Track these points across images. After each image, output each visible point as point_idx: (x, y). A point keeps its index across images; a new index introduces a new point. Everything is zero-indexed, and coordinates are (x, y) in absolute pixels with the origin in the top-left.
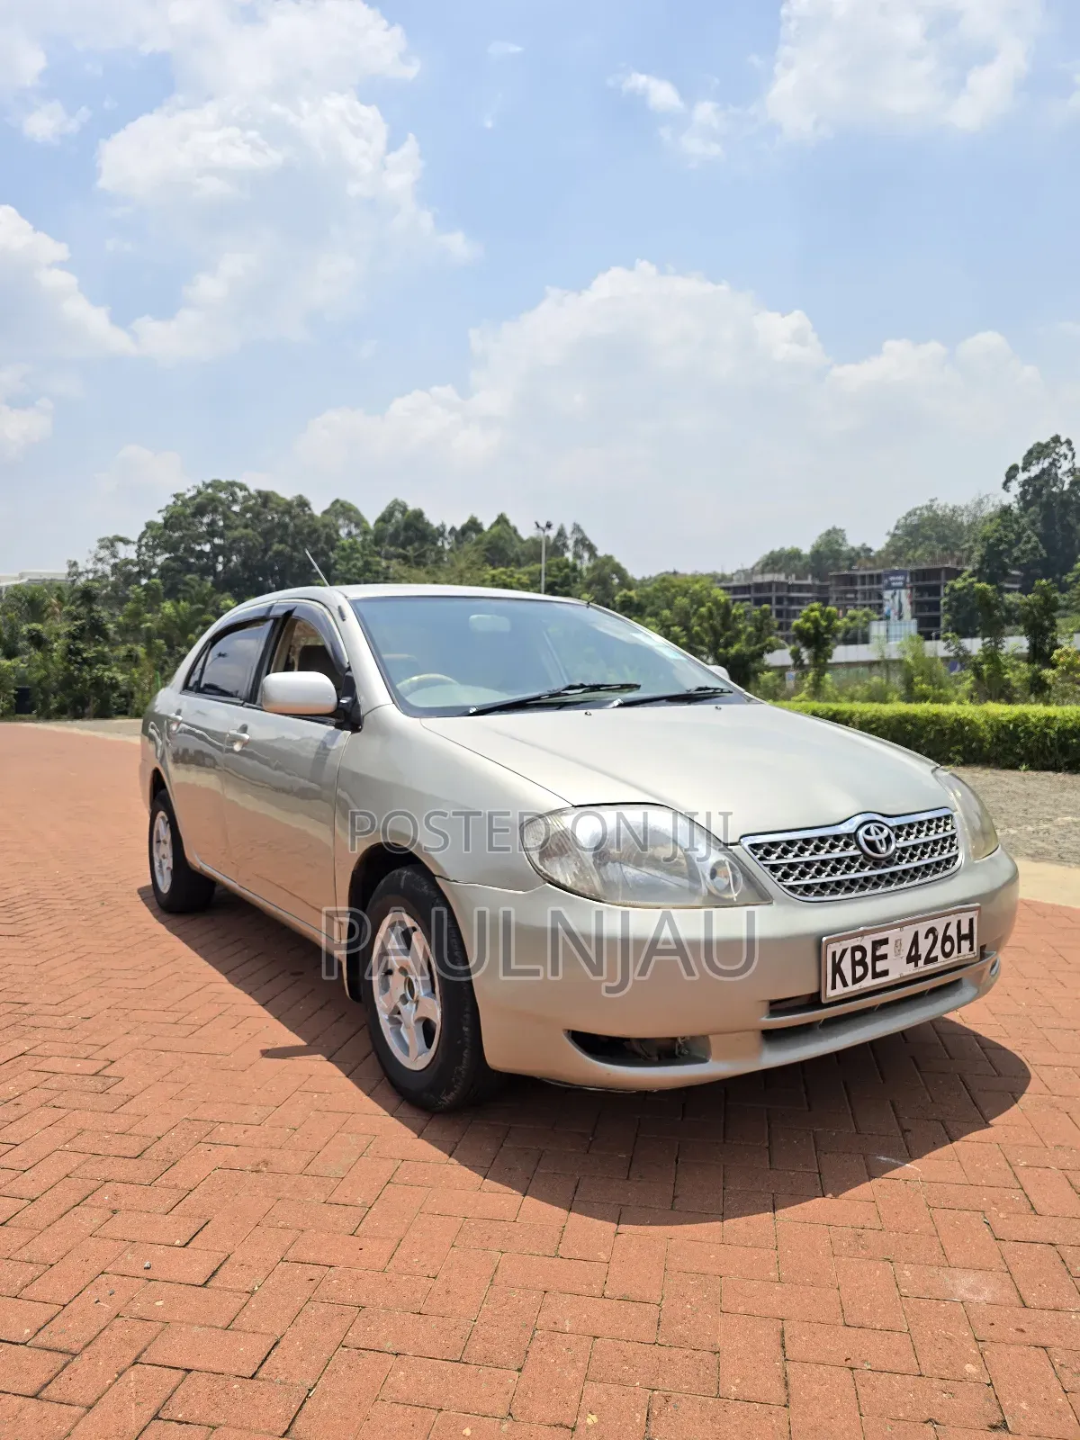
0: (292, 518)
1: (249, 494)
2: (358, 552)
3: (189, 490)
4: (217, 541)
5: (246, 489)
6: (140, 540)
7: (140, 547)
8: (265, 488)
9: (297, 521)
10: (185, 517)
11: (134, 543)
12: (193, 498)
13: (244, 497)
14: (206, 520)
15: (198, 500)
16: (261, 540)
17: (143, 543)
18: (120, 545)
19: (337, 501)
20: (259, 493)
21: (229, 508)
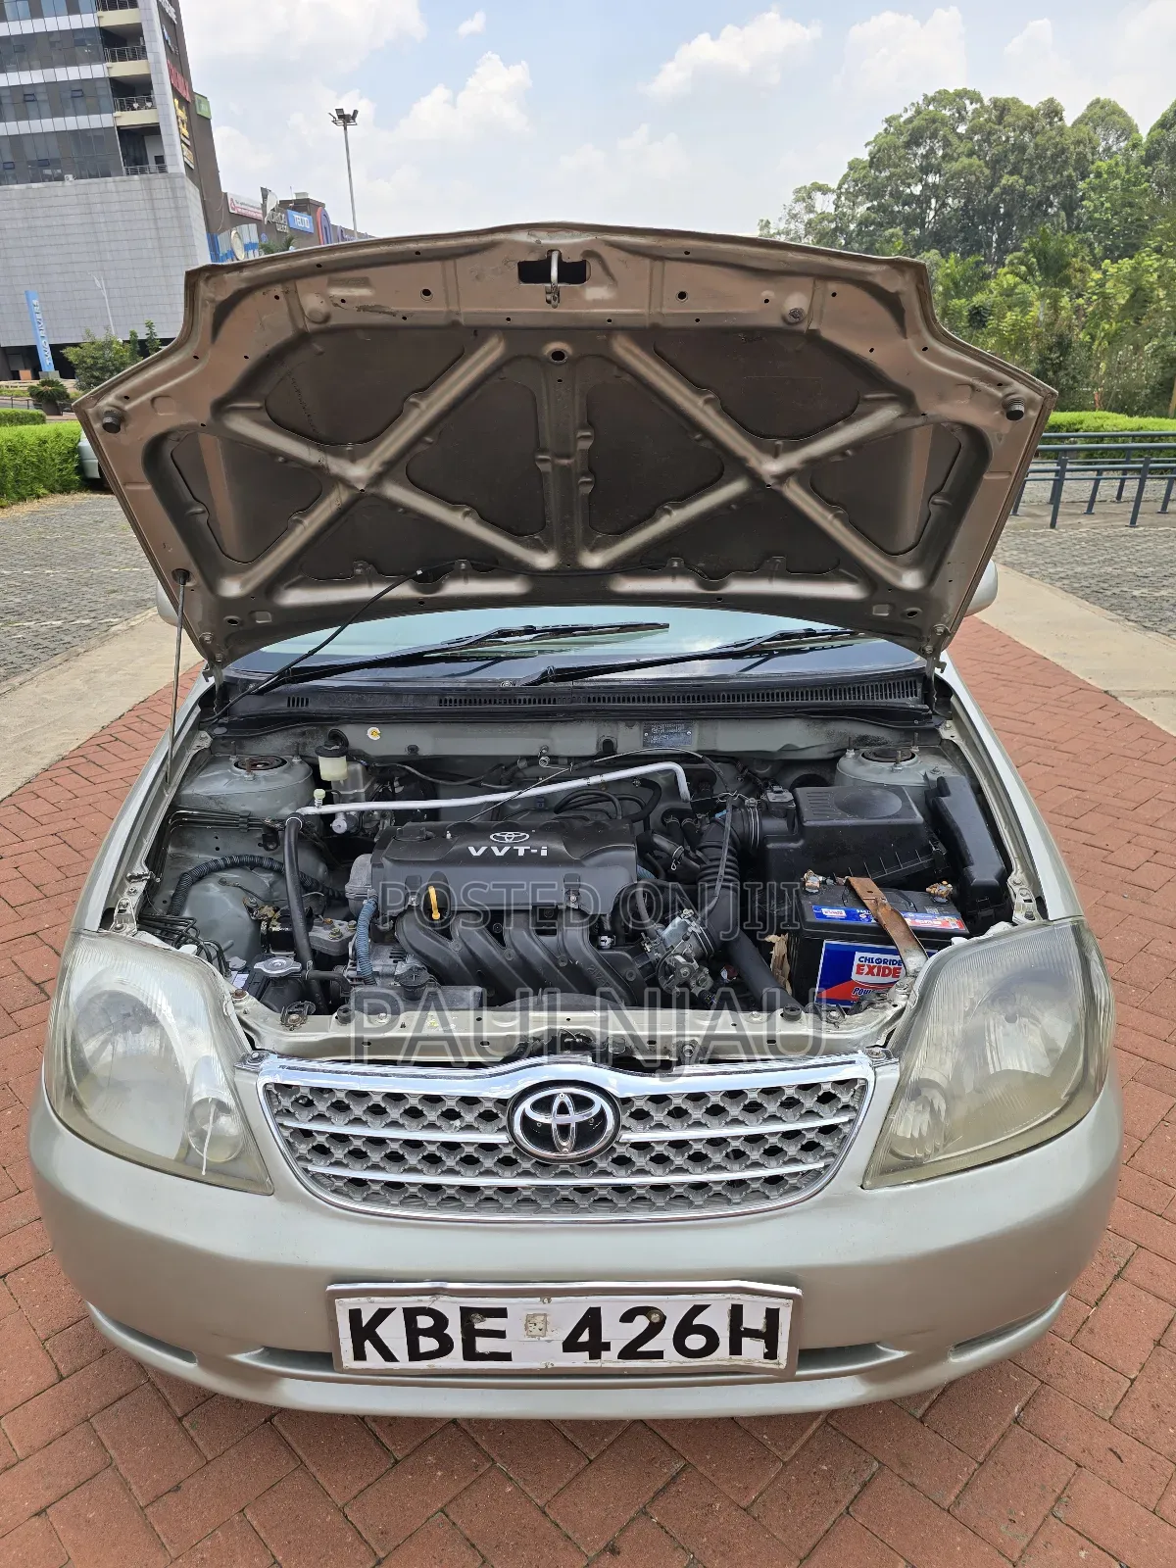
0: (1034, 135)
1: (982, 106)
2: (1118, 176)
3: (906, 110)
4: (932, 179)
5: (980, 100)
6: (840, 187)
7: (839, 197)
8: (1004, 94)
9: (1039, 139)
10: (896, 148)
11: (833, 191)
12: (910, 121)
13: (975, 111)
14: (922, 151)
15: (916, 123)
16: (987, 172)
17: (843, 190)
18: (818, 196)
19: (1098, 101)
20: (995, 102)
21: (954, 129)
